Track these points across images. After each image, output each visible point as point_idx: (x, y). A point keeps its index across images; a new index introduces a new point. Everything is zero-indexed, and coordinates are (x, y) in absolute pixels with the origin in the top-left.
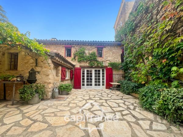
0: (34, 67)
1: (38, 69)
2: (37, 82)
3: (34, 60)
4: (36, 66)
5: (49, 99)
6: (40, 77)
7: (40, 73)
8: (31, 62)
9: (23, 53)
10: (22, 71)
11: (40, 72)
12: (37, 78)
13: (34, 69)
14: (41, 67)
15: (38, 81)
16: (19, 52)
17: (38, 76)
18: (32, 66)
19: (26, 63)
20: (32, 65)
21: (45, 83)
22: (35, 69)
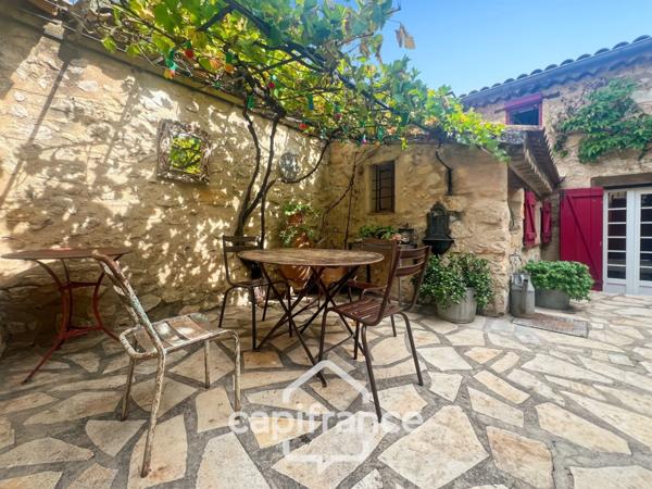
0: (441, 198)
1: (457, 204)
2: (453, 249)
3: (440, 175)
4: (450, 192)
5: (502, 314)
6: (465, 232)
7: (465, 218)
8: (432, 182)
9: (407, 159)
10: (407, 213)
11: (463, 212)
12: (453, 235)
13: (442, 206)
14: (468, 195)
15: (458, 247)
16: (397, 158)
17: (457, 229)
18: (434, 196)
19: (416, 188)
20: (434, 191)
21: (485, 252)
22: (445, 204)
